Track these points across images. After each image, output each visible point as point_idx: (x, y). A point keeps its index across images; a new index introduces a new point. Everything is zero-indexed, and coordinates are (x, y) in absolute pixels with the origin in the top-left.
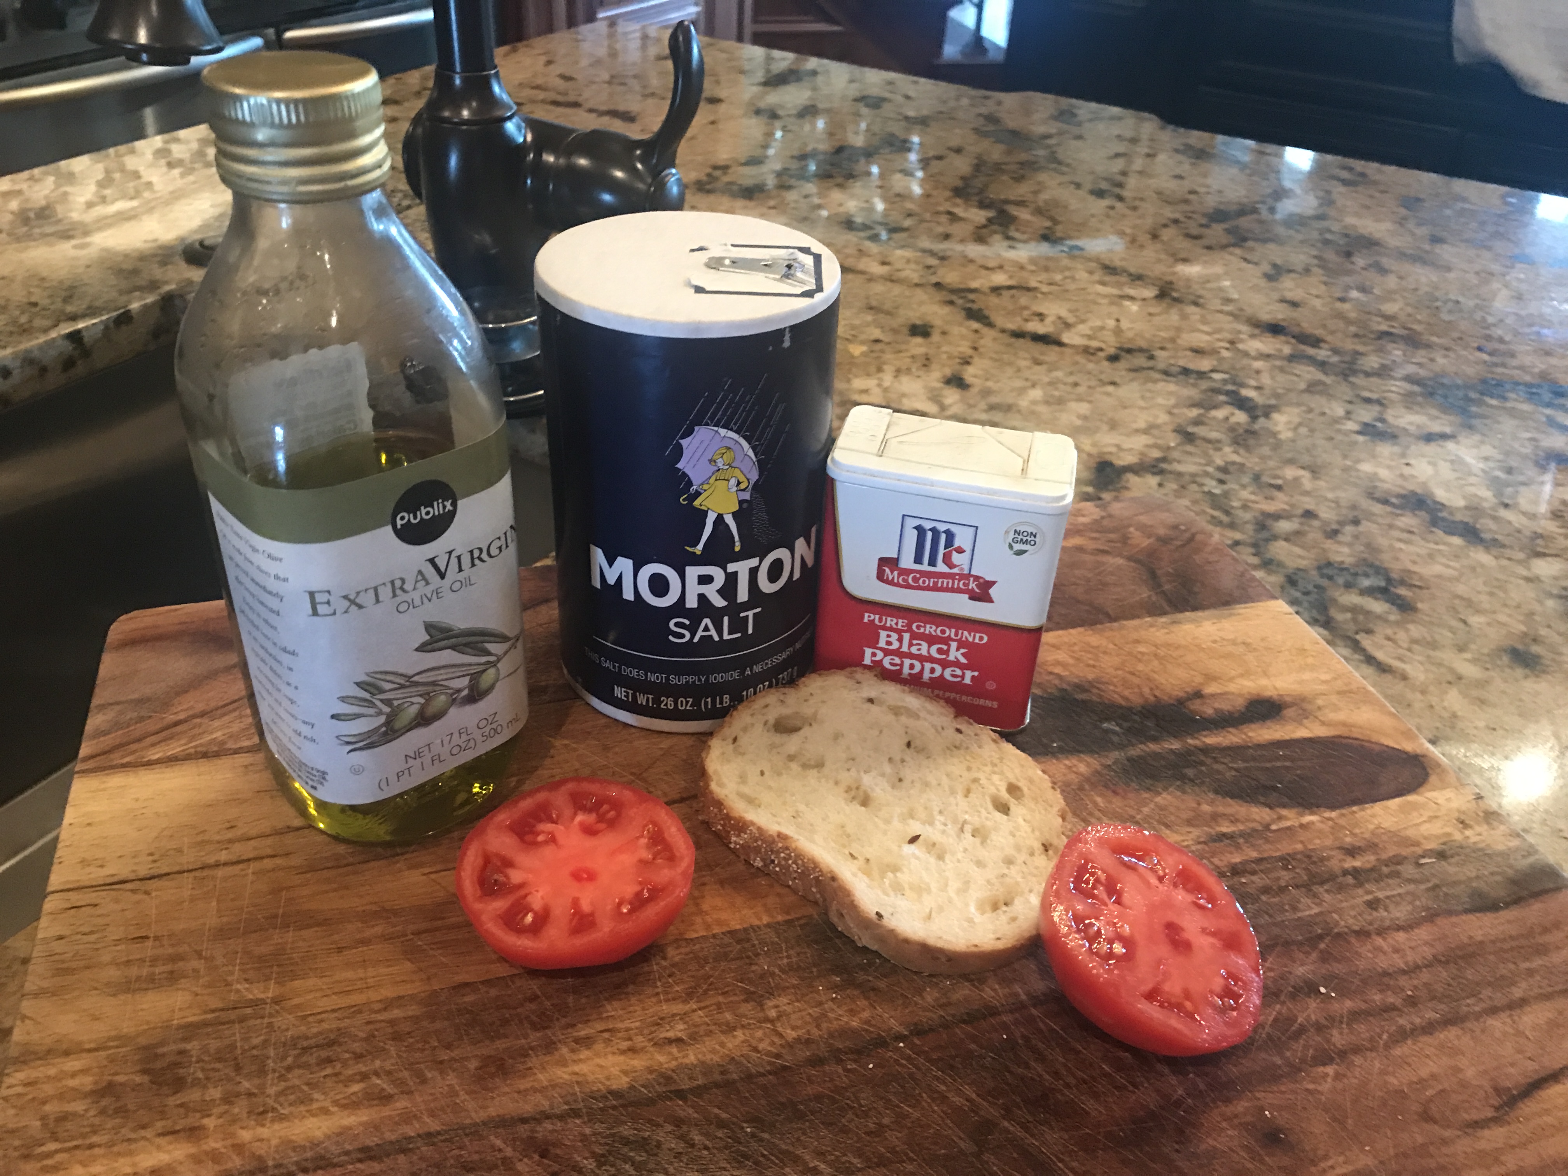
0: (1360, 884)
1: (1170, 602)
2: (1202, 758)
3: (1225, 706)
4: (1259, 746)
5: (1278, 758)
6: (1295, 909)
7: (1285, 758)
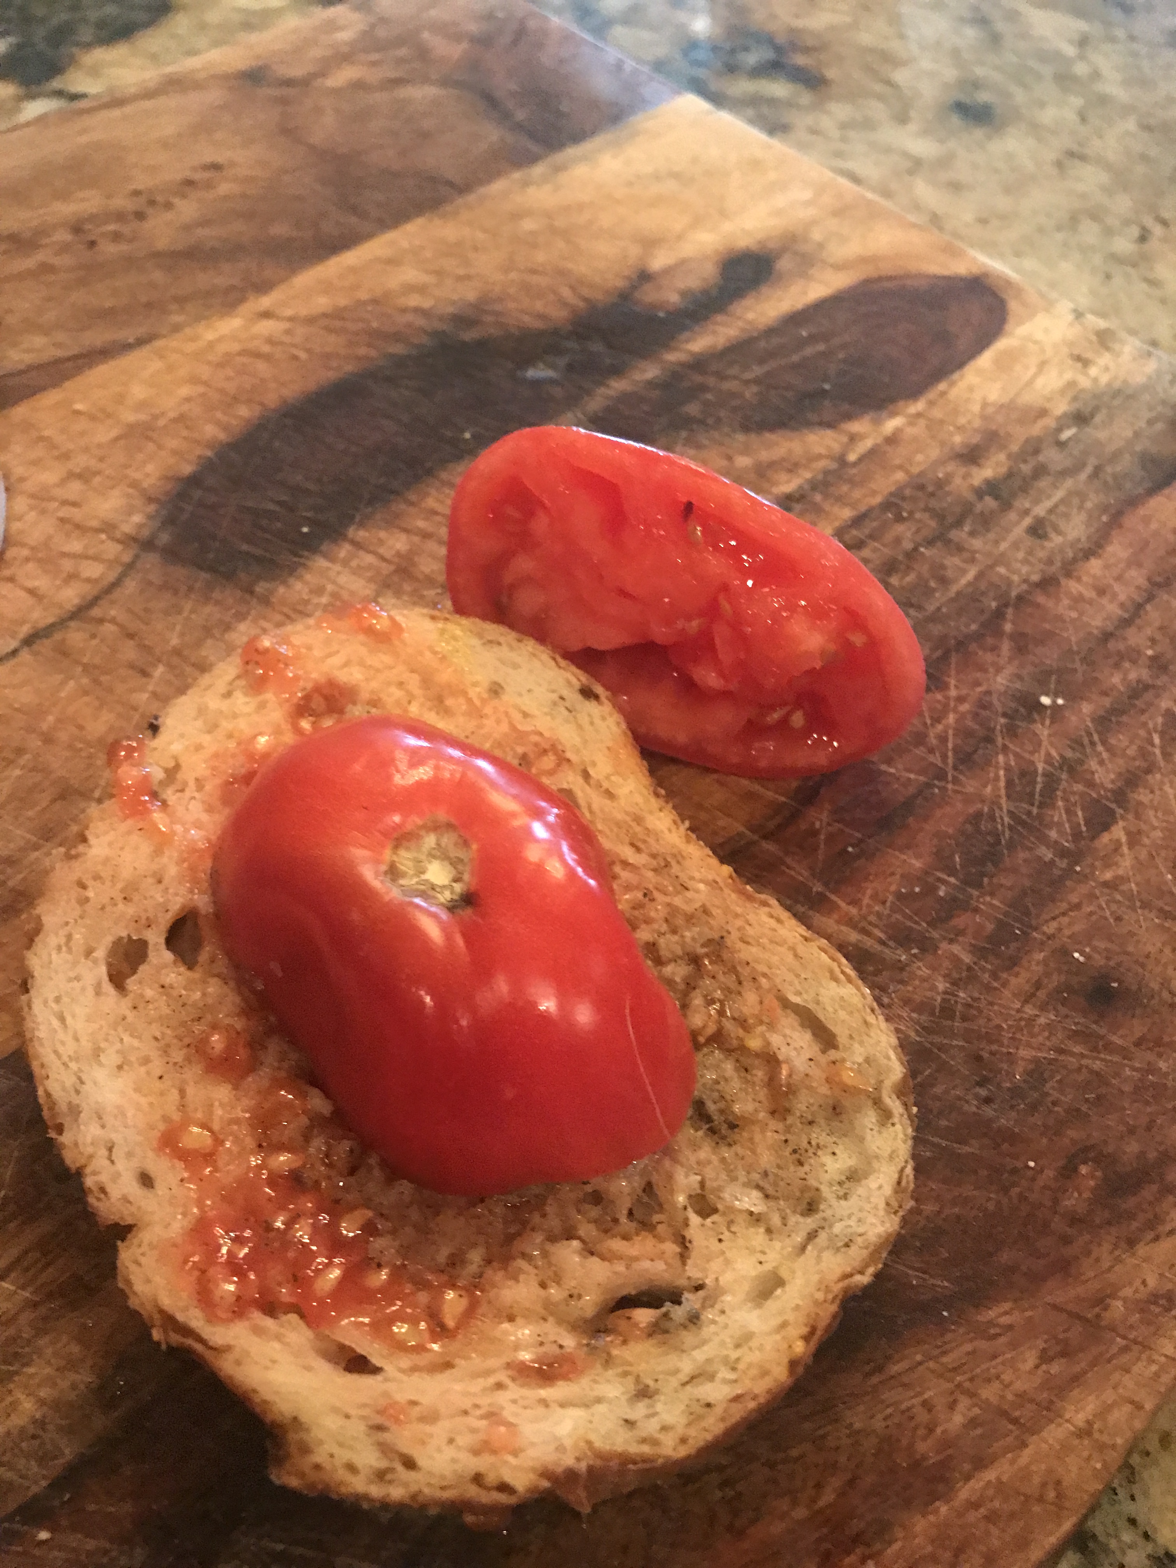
0: (1006, 505)
1: (532, 135)
2: (698, 378)
3: (693, 282)
4: (770, 332)
5: (803, 343)
6: (944, 581)
7: (813, 339)
